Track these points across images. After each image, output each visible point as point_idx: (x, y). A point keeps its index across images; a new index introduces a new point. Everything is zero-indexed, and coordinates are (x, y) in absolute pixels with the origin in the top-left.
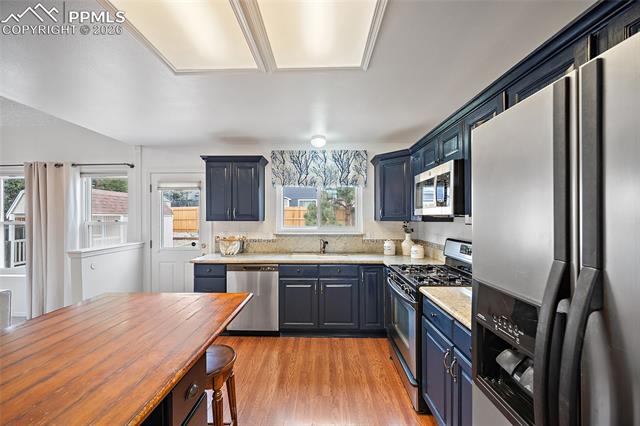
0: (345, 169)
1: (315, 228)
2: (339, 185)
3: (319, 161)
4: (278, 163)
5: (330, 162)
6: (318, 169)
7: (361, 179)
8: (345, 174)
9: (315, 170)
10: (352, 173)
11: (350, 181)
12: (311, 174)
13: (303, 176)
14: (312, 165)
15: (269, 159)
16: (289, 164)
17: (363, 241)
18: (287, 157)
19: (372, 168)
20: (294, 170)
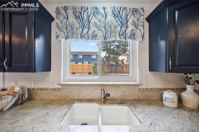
0: (124, 24)
1: (96, 77)
2: (118, 39)
3: (100, 17)
4: (62, 18)
5: (110, 18)
6: (98, 23)
7: (138, 34)
8: (124, 29)
9: (96, 25)
10: (131, 27)
11: (128, 35)
12: (93, 28)
13: (85, 31)
14: (93, 20)
15: (54, 15)
16: (72, 19)
17: (140, 89)
18: (70, 12)
19: (147, 24)
20: (77, 25)
